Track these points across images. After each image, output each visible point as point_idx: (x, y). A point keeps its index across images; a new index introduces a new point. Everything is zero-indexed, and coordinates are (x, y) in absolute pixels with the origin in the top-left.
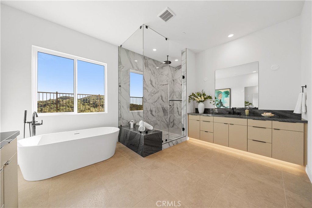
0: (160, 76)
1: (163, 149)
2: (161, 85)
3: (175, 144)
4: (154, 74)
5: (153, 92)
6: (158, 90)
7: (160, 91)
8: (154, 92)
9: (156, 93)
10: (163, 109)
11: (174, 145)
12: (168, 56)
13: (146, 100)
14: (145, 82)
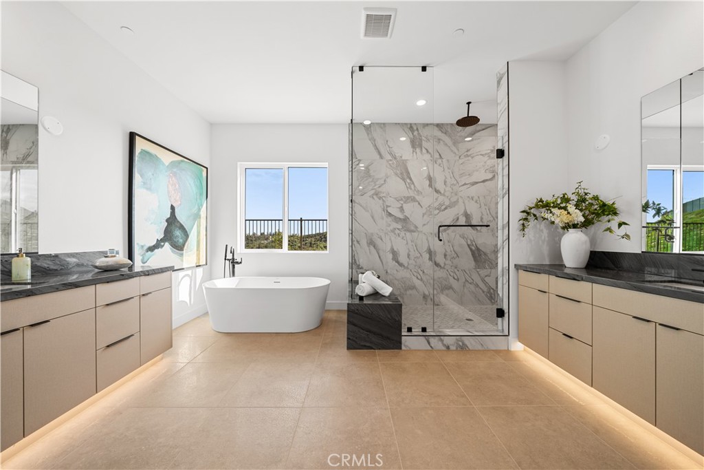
0: (461, 161)
1: (403, 348)
2: (465, 184)
3: (452, 348)
4: (440, 161)
5: (436, 205)
6: (454, 199)
7: (460, 200)
8: (441, 205)
9: (446, 209)
10: (471, 249)
11: (448, 348)
12: (469, 103)
13: (416, 227)
14: (413, 183)
